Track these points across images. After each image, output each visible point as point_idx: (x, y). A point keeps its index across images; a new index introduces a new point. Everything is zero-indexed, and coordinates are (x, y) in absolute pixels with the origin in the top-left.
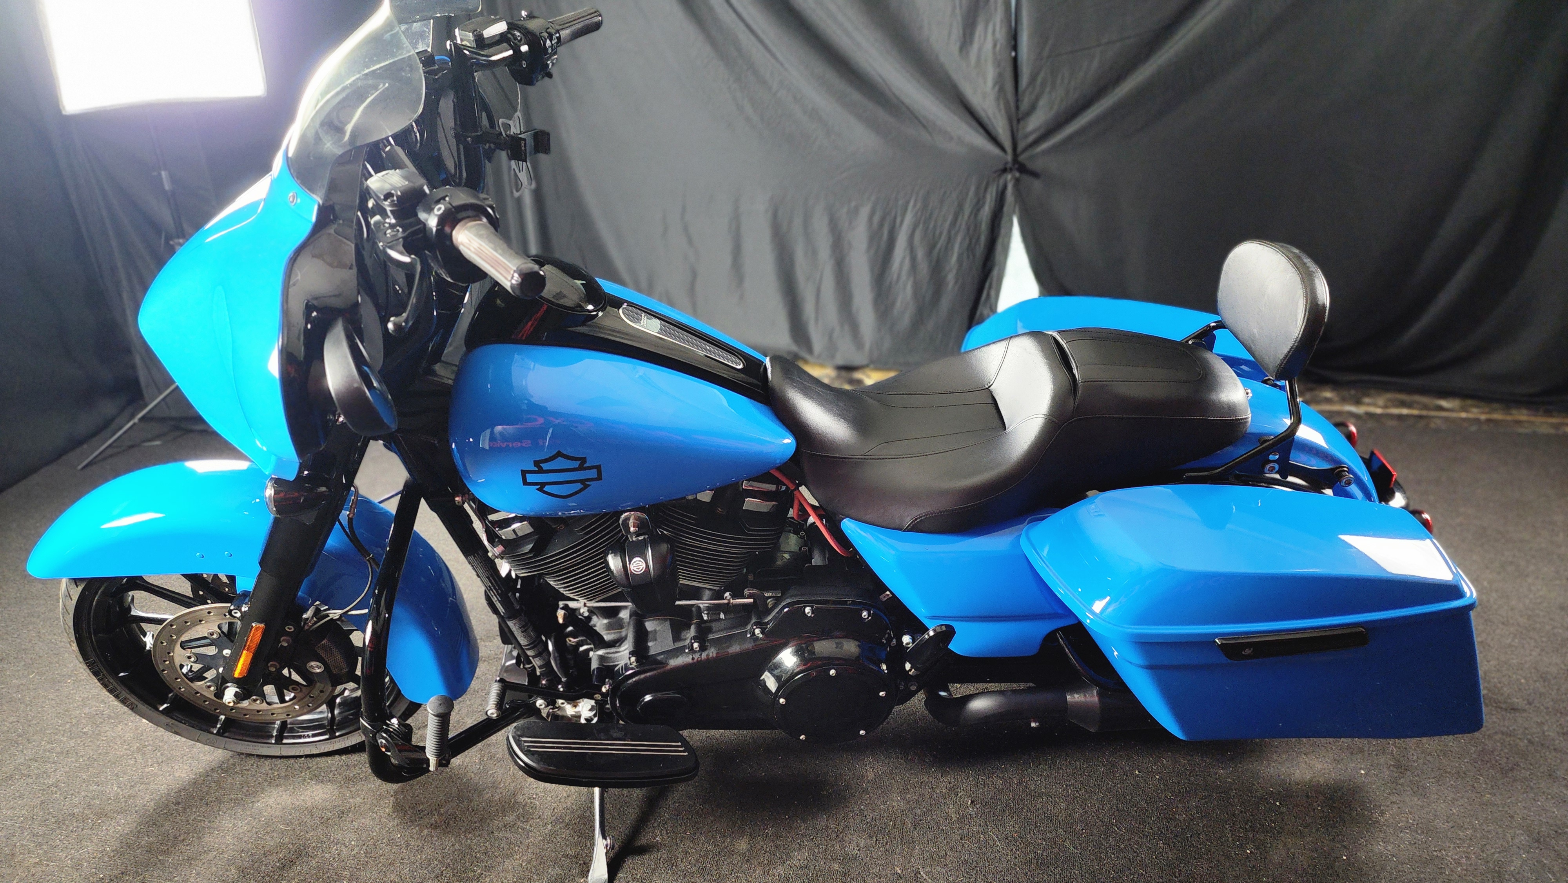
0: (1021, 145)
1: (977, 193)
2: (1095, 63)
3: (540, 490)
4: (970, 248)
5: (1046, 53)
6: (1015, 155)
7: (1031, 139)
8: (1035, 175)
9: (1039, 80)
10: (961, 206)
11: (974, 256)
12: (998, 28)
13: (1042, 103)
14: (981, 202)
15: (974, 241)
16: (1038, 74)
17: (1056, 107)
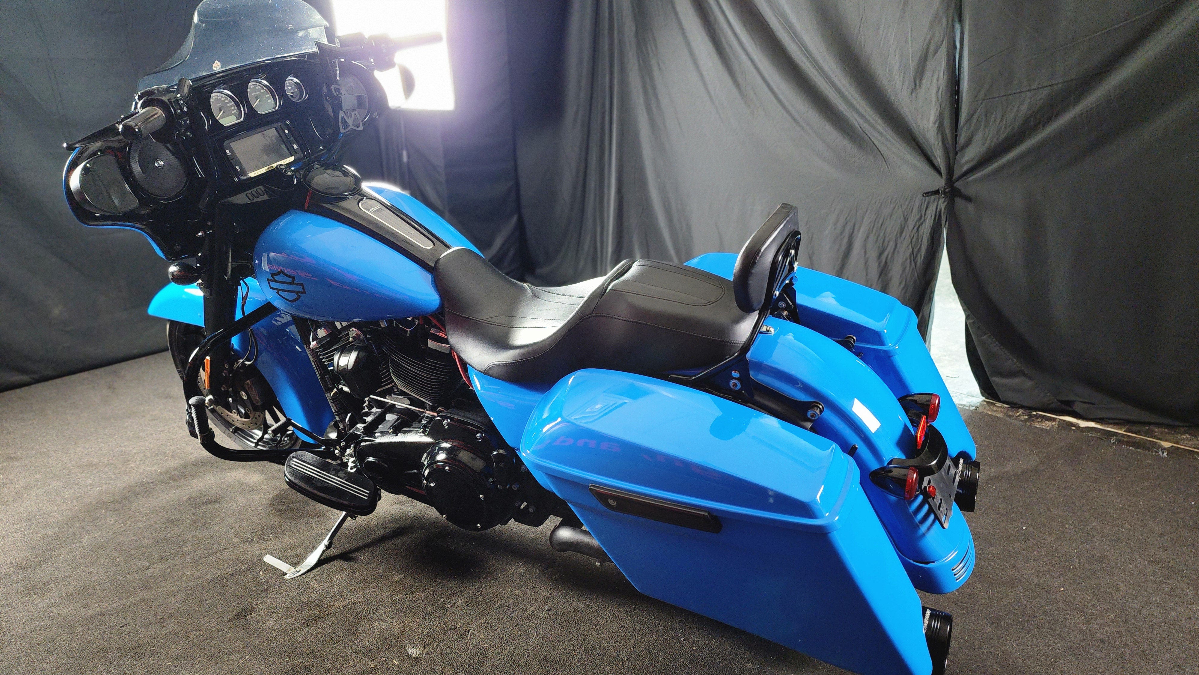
0: (957, 173)
1: (920, 211)
2: (1025, 107)
3: (278, 293)
4: (913, 256)
5: (981, 96)
6: (950, 181)
7: (965, 168)
8: (968, 199)
9: (976, 117)
10: (906, 219)
11: (916, 264)
12: (942, 74)
13: (978, 137)
14: (923, 219)
15: (916, 250)
16: (975, 112)
17: (988, 142)
